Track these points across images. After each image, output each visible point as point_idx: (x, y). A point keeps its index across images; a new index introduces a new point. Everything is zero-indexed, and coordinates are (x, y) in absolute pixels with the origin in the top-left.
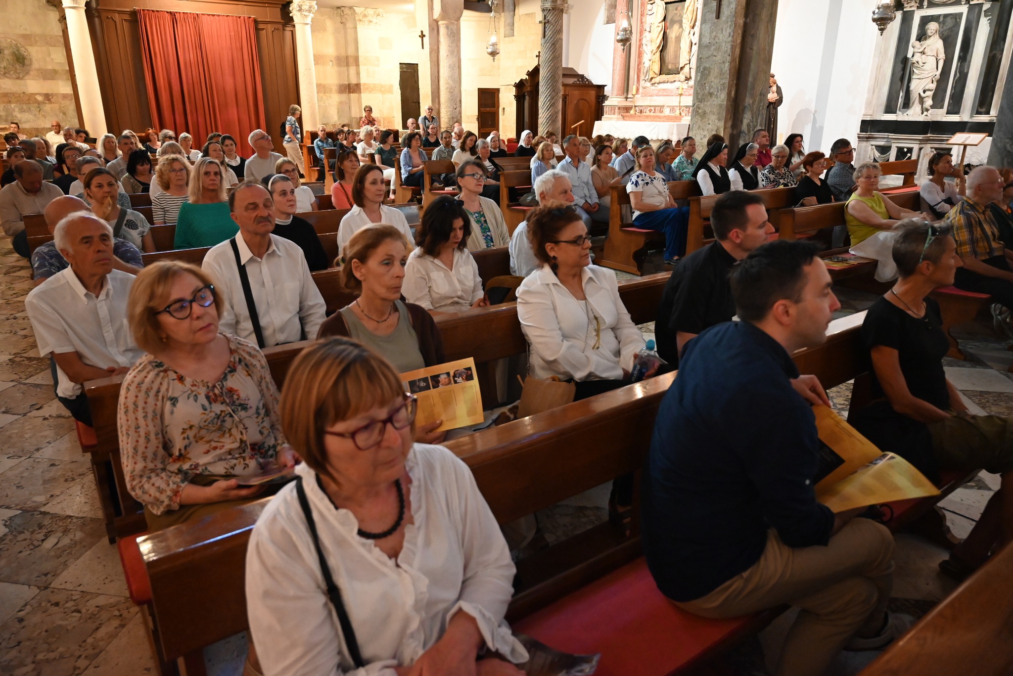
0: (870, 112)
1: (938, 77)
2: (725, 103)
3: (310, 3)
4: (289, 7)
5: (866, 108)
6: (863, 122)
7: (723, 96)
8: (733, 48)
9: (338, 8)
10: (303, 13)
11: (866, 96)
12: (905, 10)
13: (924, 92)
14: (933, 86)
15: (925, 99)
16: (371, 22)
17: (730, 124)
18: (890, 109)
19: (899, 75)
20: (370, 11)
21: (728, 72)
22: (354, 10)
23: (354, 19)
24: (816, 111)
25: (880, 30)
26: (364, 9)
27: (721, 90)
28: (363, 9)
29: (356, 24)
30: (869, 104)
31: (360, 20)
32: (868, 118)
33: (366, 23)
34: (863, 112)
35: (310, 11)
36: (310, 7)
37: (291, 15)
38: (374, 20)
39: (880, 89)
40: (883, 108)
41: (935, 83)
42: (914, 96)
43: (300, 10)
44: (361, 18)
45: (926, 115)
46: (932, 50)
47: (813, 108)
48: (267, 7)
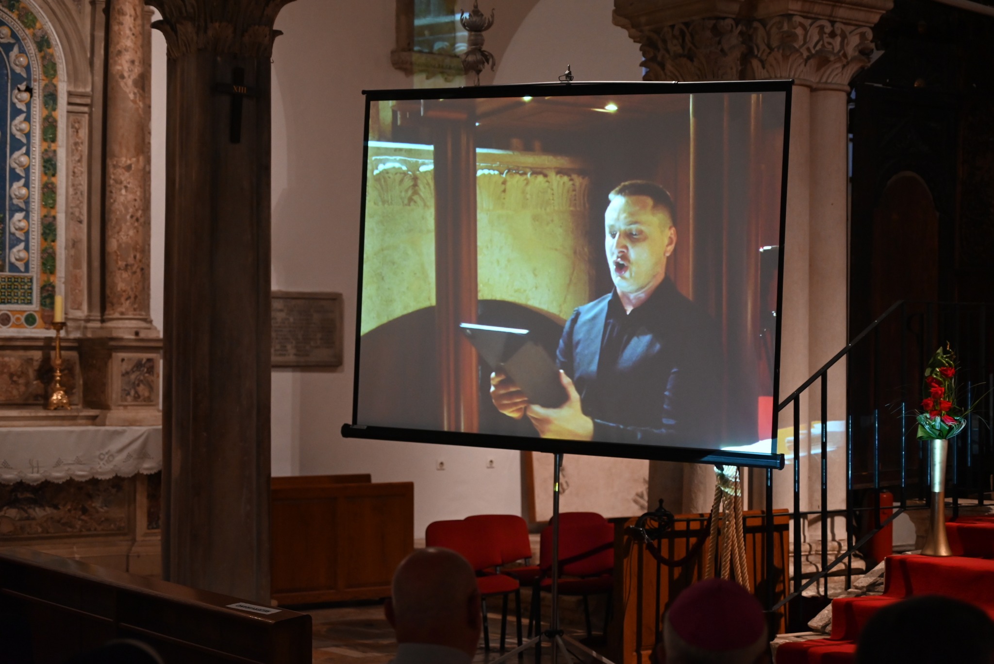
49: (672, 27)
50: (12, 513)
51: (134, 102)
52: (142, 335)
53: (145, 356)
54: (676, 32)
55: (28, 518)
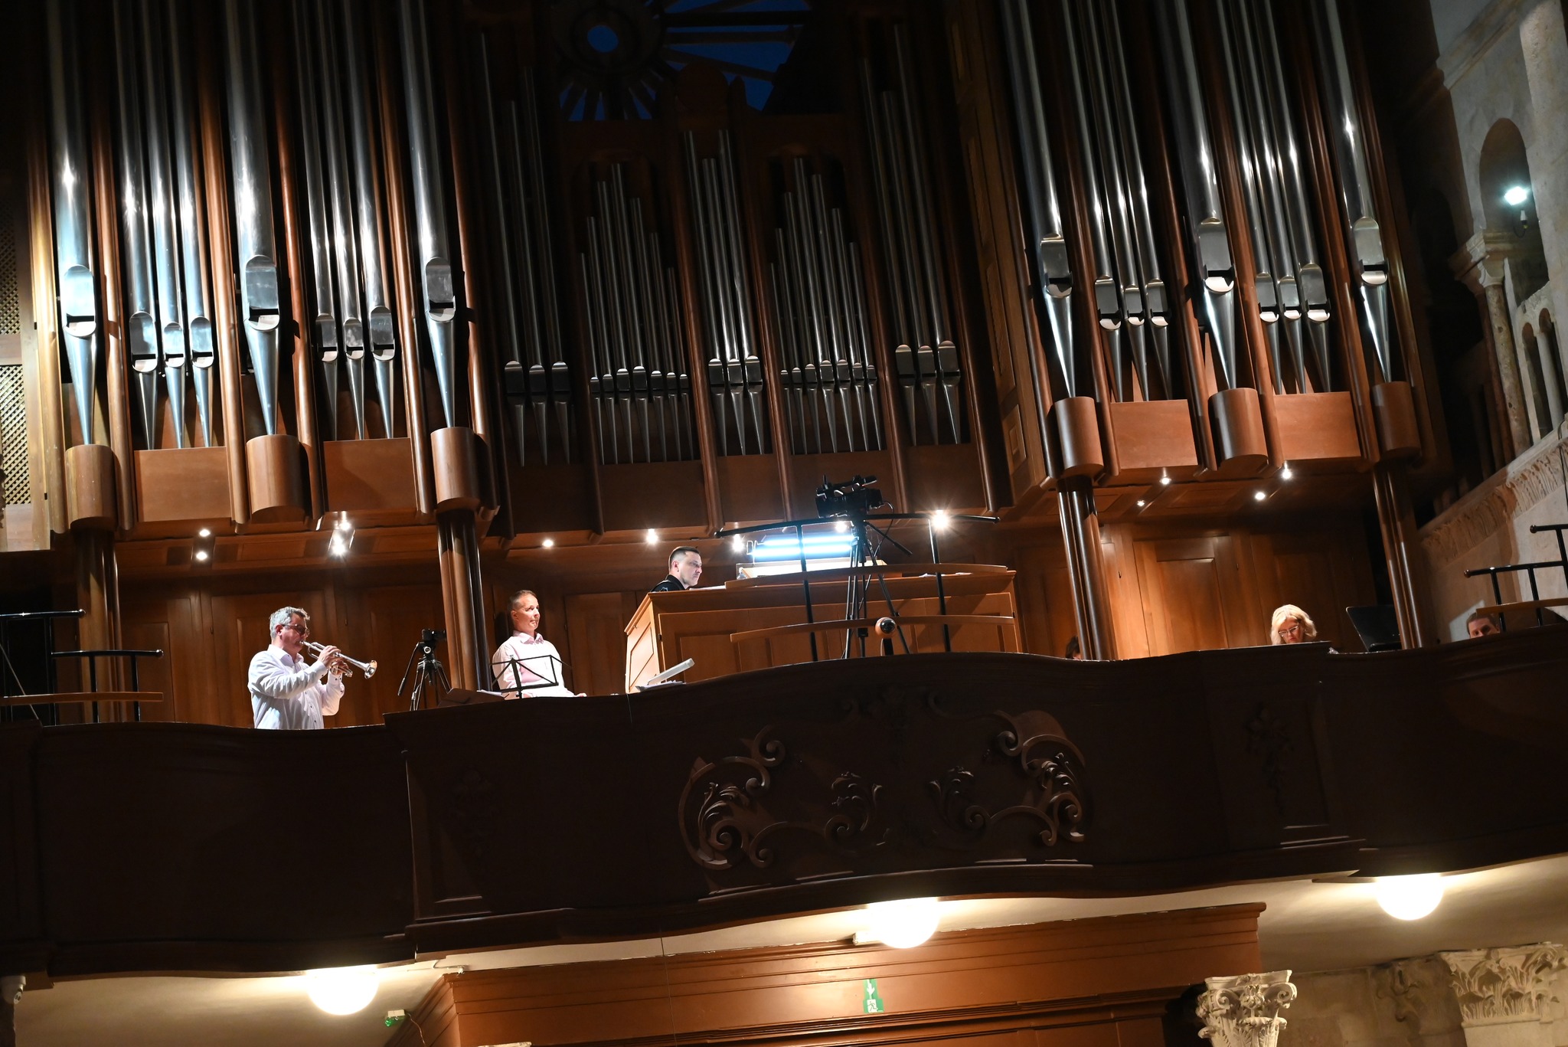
3: (1267, 980)
4: (1195, 1006)
9: (1383, 966)
10: (1247, 1020)
16: (1516, 996)
20: (1510, 959)
22: (1446, 966)
23: (1451, 992)
26: (1483, 953)
28: (1478, 955)
29: (1461, 1019)
31: (1473, 999)
33: (1498, 1001)
35: (1270, 1009)
36: (1272, 994)
37: (1202, 1033)
38: (1530, 988)
43: (1235, 1009)
44: (1475, 988)
48: (1114, 1021)
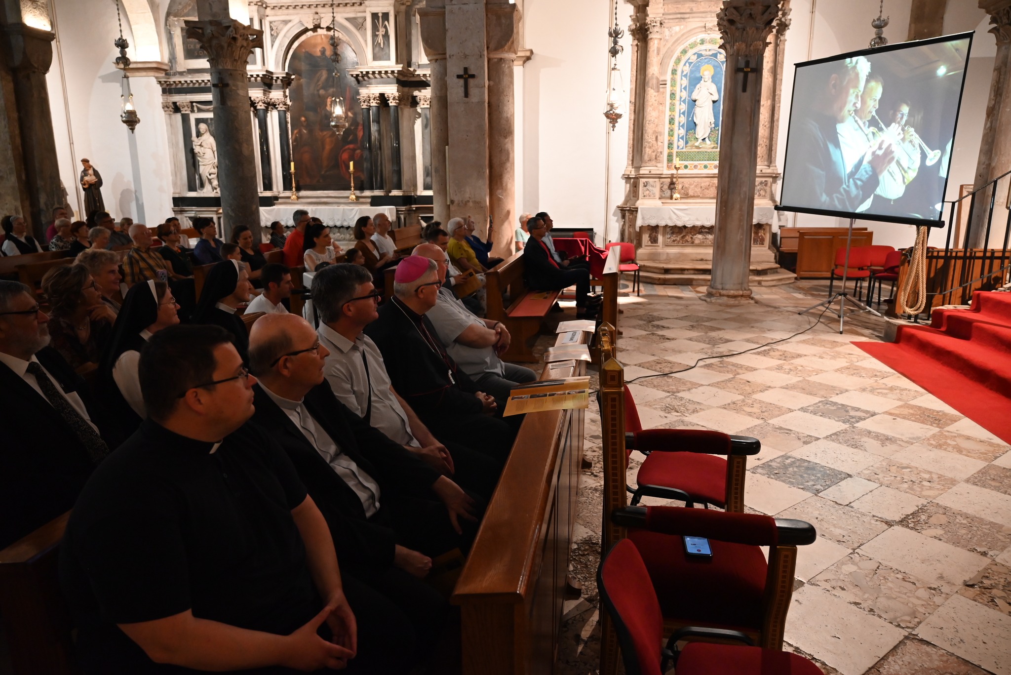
0: (178, 191)
1: (216, 164)
2: (17, 185)
5: (174, 188)
6: (174, 199)
7: (13, 179)
8: (12, 137)
11: (171, 178)
12: (182, 112)
13: (210, 175)
14: (215, 171)
15: (212, 180)
17: (27, 203)
18: (192, 188)
19: (191, 161)
21: (12, 158)
24: (136, 191)
25: (131, 129)
27: (10, 173)
30: (175, 184)
32: (177, 196)
34: (172, 191)
39: (181, 173)
40: (186, 187)
41: (216, 169)
42: (204, 178)
45: (217, 192)
46: (207, 144)
47: (132, 187)
49: (1004, 9)
50: (700, 236)
51: (767, 78)
52: (763, 171)
53: (763, 179)
54: (1005, 12)
55: (706, 239)
